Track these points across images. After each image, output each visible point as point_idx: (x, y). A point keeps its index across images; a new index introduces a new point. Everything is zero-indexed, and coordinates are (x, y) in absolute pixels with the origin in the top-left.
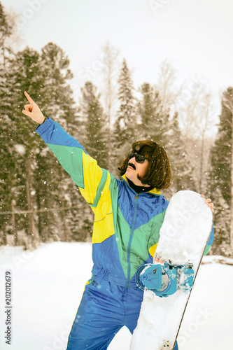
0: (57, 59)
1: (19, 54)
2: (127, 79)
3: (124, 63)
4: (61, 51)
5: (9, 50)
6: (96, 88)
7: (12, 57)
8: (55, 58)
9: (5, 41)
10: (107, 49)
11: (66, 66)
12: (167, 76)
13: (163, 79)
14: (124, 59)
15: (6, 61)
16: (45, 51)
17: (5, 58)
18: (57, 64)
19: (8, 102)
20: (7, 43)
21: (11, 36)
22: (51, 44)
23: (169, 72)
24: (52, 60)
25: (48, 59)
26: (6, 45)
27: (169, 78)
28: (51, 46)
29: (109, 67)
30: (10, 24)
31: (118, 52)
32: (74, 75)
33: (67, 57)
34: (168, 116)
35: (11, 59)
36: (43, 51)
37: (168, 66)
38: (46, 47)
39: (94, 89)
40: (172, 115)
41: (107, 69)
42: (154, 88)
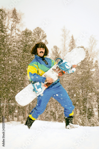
0: (41, 35)
1: (23, 32)
2: (73, 44)
3: (72, 37)
4: (43, 31)
5: (18, 30)
6: (59, 49)
7: (19, 33)
8: (40, 34)
9: (16, 26)
10: (64, 30)
11: (45, 38)
12: (93, 43)
13: (90, 45)
14: (72, 35)
15: (17, 35)
16: (35, 31)
17: (16, 34)
18: (41, 37)
19: (16, 54)
20: (17, 26)
21: (19, 24)
22: (38, 28)
23: (94, 41)
24: (38, 35)
25: (37, 35)
26: (17, 28)
27: (93, 44)
28: (38, 29)
29: (65, 38)
30: (19, 18)
31: (69, 31)
32: (48, 42)
33: (45, 34)
34: (93, 62)
35: (19, 34)
36: (34, 31)
37: (93, 38)
38: (35, 29)
39: (58, 49)
40: (94, 61)
41: (64, 39)
42: (86, 49)
